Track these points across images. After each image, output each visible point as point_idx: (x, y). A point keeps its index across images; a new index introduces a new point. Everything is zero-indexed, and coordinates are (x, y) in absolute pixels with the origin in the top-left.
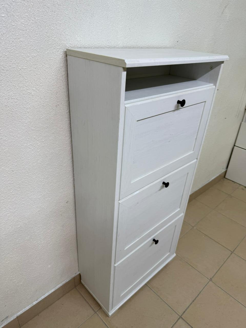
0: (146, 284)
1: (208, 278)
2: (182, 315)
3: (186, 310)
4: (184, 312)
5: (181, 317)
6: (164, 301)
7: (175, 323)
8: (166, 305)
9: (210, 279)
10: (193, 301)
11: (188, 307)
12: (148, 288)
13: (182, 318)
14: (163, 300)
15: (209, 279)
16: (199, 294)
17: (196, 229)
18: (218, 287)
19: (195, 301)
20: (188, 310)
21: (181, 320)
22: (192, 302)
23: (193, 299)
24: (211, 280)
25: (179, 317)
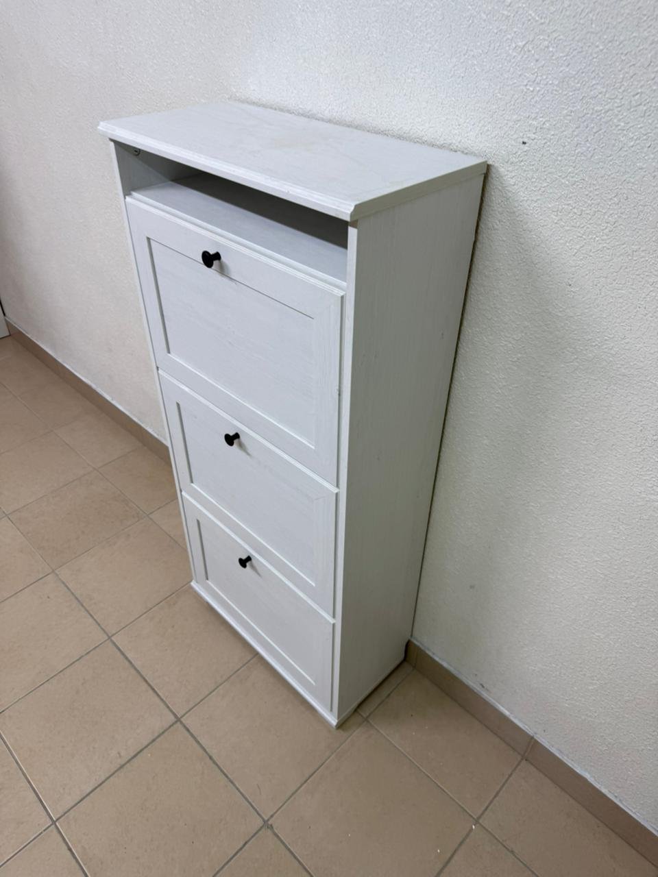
0: (257, 654)
1: (272, 816)
2: (181, 723)
3: (192, 735)
4: (188, 730)
5: (178, 720)
7: (168, 707)
8: (207, 693)
9: (270, 822)
10: (211, 758)
11: (198, 742)
12: (249, 658)
13: (176, 722)
15: (268, 820)
16: (227, 777)
17: (471, 829)
18: (246, 843)
19: (211, 762)
20: (191, 739)
21: (172, 719)
22: (208, 754)
23: (214, 757)
24: (267, 825)
25: (179, 716)
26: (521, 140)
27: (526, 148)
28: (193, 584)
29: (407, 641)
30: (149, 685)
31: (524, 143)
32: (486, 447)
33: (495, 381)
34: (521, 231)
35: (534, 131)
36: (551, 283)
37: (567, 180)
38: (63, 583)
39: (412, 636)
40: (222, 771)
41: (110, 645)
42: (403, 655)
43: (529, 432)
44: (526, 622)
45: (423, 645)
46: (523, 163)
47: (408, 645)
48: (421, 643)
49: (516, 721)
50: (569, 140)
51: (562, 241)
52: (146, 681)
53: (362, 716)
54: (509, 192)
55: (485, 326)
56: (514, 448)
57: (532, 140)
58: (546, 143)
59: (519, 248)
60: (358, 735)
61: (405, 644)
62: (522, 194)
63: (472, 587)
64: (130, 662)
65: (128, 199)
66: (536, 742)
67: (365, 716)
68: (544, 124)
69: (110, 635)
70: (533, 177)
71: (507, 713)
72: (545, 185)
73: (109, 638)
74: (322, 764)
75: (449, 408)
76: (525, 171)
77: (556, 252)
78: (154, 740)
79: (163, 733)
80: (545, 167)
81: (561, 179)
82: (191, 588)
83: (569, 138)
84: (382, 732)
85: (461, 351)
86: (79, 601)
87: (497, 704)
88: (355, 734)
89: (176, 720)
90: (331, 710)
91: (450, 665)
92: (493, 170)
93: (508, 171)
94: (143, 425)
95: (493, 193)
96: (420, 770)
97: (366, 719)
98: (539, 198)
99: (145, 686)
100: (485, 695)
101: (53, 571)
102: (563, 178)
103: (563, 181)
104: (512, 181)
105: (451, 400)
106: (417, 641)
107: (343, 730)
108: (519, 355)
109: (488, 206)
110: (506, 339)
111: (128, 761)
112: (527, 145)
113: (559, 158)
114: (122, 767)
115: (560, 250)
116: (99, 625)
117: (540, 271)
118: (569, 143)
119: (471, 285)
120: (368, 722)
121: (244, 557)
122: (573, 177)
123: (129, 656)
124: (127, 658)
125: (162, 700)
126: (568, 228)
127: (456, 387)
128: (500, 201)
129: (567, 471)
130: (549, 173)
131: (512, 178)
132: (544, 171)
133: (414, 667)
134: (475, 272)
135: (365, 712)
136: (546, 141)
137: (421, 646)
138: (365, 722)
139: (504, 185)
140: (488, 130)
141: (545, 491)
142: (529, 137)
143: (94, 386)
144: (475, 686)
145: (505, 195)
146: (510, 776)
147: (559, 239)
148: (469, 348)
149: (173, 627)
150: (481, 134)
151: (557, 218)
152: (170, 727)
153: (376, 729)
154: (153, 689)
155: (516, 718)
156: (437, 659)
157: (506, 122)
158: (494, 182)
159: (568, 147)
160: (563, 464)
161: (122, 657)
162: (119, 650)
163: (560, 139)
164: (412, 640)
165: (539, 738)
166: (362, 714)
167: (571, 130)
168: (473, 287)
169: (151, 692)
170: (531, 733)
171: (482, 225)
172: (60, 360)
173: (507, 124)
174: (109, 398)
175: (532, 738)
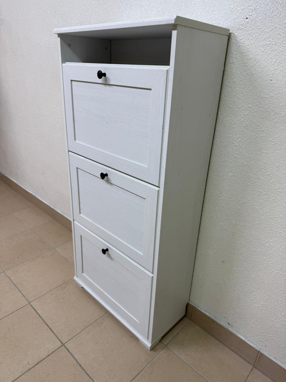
0: (107, 312)
2: (65, 346)
3: (70, 353)
4: (68, 350)
5: (63, 345)
6: (85, 329)
7: (58, 338)
8: (80, 331)
10: (80, 365)
11: (74, 357)
12: (103, 315)
13: (62, 346)
14: (87, 328)
16: (89, 376)
19: (80, 368)
20: (70, 355)
21: (60, 344)
23: (83, 365)
25: (64, 343)
26: (246, 17)
27: (247, 20)
28: (75, 278)
29: (187, 303)
30: (49, 327)
31: (247, 18)
32: (230, 177)
33: (235, 140)
34: (246, 60)
35: (252, 11)
36: (262, 82)
37: (268, 30)
38: (8, 277)
39: (189, 300)
40: (86, 373)
41: (30, 306)
42: (184, 312)
43: (253, 163)
44: (253, 277)
45: (195, 305)
46: (246, 28)
47: (188, 305)
48: (194, 304)
49: (249, 343)
50: (268, 11)
51: (267, 60)
52: (47, 325)
53: (164, 344)
54: (240, 43)
55: (229, 112)
56: (246, 174)
57: (251, 16)
58: (257, 15)
59: (245, 69)
60: (162, 354)
61: (186, 305)
62: (246, 42)
63: (223, 262)
64: (39, 315)
65: (63, 64)
66: (262, 354)
67: (166, 344)
68: (256, 7)
69: (30, 302)
70: (251, 33)
71: (243, 338)
72: (258, 35)
73: (29, 303)
74: (143, 369)
75: (211, 160)
76: (248, 31)
77: (264, 66)
78: (49, 356)
79: (54, 351)
80: (257, 27)
81: (265, 30)
82: (74, 280)
83: (268, 10)
84: (175, 352)
85: (217, 128)
86: (15, 285)
87: (237, 333)
88: (161, 353)
89: (62, 345)
90: (148, 339)
91: (211, 314)
92: (232, 35)
93: (239, 33)
94: (55, 209)
95: (232, 46)
96: (198, 373)
97: (166, 346)
98: (255, 42)
99: (46, 327)
100: (230, 329)
101: (4, 272)
102: (266, 29)
103: (266, 30)
104: (241, 38)
105: (212, 156)
106: (192, 302)
107: (154, 351)
108: (247, 123)
109: (230, 52)
110: (240, 116)
111: (34, 367)
112: (248, 19)
113: (264, 20)
114: (29, 370)
115: (266, 65)
116: (24, 297)
117: (256, 77)
118: (268, 12)
119: (222, 93)
120: (167, 347)
121: (105, 249)
122: (271, 28)
123: (39, 312)
124: (38, 313)
125: (55, 334)
126: (269, 53)
127: (214, 148)
128: (236, 49)
129: (274, 180)
130: (259, 29)
131: (241, 36)
132: (257, 29)
133: (190, 320)
134: (224, 86)
135: (166, 341)
136: (257, 14)
137: (194, 306)
138: (166, 347)
139: (237, 41)
140: (229, 17)
141: (262, 194)
142: (249, 15)
143: (34, 194)
144: (225, 325)
145: (238, 45)
146: (248, 376)
147: (265, 59)
148: (221, 126)
149: (63, 298)
150: (226, 20)
151: (264, 49)
152: (59, 348)
153: (172, 351)
154: (51, 329)
155: (249, 341)
156: (203, 312)
157: (238, 11)
158: (232, 40)
159: (268, 14)
160: (271, 176)
161: (35, 312)
162: (34, 309)
163: (264, 11)
164: (189, 302)
165: (262, 352)
166: (164, 343)
167: (269, 6)
168: (223, 94)
169: (49, 330)
170: (258, 349)
171: (227, 62)
172: (19, 185)
173: (239, 12)
174: (40, 199)
175: (259, 352)
